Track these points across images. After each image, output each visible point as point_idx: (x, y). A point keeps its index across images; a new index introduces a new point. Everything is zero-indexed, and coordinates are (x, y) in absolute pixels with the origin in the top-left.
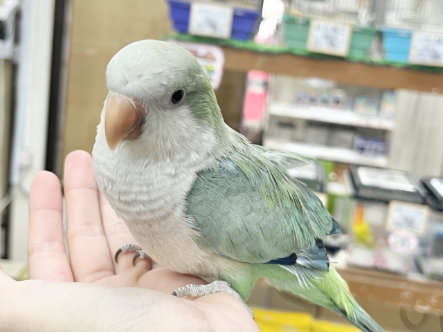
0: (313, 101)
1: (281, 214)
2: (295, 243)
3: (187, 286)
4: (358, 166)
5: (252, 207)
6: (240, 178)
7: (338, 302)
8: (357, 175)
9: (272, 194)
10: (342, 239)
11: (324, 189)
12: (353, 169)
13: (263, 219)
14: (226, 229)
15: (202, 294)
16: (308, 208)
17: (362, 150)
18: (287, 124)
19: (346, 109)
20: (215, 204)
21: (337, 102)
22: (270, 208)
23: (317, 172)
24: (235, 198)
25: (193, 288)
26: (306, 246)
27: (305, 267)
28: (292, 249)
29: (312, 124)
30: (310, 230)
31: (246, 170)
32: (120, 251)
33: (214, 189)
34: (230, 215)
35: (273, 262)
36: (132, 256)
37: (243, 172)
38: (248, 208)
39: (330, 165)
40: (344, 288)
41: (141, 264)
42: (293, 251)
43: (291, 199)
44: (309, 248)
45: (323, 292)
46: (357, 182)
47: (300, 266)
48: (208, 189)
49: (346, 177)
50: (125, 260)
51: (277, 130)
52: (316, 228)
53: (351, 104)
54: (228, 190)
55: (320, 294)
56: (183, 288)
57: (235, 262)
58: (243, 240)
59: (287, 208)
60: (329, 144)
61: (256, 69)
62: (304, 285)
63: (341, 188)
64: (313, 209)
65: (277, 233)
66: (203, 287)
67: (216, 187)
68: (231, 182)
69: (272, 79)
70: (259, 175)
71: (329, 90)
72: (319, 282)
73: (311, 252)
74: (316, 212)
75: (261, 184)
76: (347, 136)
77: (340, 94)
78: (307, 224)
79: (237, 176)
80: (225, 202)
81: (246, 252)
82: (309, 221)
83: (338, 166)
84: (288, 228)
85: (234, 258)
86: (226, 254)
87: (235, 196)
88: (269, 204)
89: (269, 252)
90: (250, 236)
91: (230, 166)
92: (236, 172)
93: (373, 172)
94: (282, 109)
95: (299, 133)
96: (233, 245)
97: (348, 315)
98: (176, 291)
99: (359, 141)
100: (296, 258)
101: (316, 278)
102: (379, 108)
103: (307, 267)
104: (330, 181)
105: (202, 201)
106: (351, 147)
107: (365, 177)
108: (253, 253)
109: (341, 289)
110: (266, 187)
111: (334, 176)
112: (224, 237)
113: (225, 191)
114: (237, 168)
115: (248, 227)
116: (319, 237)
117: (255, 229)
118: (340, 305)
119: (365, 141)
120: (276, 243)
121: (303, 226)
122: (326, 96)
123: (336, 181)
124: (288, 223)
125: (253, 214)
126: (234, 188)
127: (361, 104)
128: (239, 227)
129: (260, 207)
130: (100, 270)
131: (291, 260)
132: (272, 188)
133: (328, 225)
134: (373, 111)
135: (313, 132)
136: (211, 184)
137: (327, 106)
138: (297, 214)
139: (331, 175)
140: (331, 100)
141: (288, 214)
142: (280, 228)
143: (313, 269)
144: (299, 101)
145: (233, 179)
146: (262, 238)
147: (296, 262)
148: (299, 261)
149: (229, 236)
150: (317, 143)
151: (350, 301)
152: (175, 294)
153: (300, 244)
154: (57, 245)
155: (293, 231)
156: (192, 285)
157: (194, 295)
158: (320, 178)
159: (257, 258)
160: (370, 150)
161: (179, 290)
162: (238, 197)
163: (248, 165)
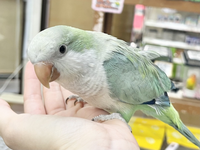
0: (166, 19)
1: (149, 81)
2: (155, 94)
3: (100, 116)
4: (187, 50)
5: (135, 78)
6: (129, 64)
7: (174, 122)
8: (187, 54)
9: (144, 71)
10: (180, 85)
11: (171, 61)
12: (185, 52)
13: (140, 83)
14: (123, 88)
15: (107, 119)
16: (160, 77)
17: (189, 42)
18: (154, 30)
19: (182, 23)
20: (118, 77)
21: (177, 20)
22: (144, 78)
23: (168, 53)
24: (127, 73)
25: (103, 117)
26: (160, 95)
27: (159, 105)
28: (153, 97)
29: (166, 30)
30: (162, 88)
31: (132, 59)
32: (68, 99)
33: (117, 70)
34: (125, 82)
35: (144, 103)
36: (74, 101)
37: (130, 61)
38: (133, 78)
39: (174, 50)
40: (177, 115)
41: (78, 105)
42: (154, 98)
43: (153, 73)
44: (161, 96)
45: (168, 117)
46: (187, 58)
47: (157, 105)
48: (114, 69)
49: (182, 55)
50: (70, 103)
51: (149, 33)
52: (164, 87)
53: (184, 21)
54: (124, 70)
55: (166, 118)
56: (97, 117)
57: (127, 104)
58: (131, 94)
59: (151, 78)
60: (174, 39)
61: (139, 4)
62: (159, 113)
63: (179, 60)
64: (163, 78)
65: (147, 90)
66: (107, 116)
67: (118, 69)
68: (125, 66)
69: (147, 9)
70: (138, 62)
71: (174, 14)
72: (166, 112)
73: (162, 98)
74: (164, 79)
75: (139, 66)
76: (182, 36)
77: (179, 16)
78: (160, 85)
79: (128, 63)
80: (123, 75)
81: (132, 99)
82: (161, 84)
83: (178, 50)
84: (152, 87)
85: (127, 102)
86: (123, 100)
87: (127, 72)
88: (142, 76)
89: (143, 99)
90: (134, 92)
91: (124, 58)
92: (127, 61)
93: (194, 53)
94: (151, 23)
95: (159, 34)
96: (126, 96)
97: (179, 128)
98: (94, 118)
99: (188, 38)
100: (155, 101)
101: (164, 110)
102: (197, 23)
103: (160, 105)
104: (174, 57)
105: (112, 75)
106: (184, 41)
107: (191, 55)
108: (136, 100)
109: (176, 115)
110: (141, 68)
111: (176, 55)
112: (122, 92)
113: (122, 70)
114: (128, 59)
115: (133, 87)
116: (166, 91)
117: (136, 88)
118: (175, 124)
119: (190, 38)
120: (146, 95)
121: (159, 86)
122: (172, 17)
123: (177, 57)
124: (152, 85)
125: (136, 81)
126: (126, 69)
127: (189, 21)
128: (129, 87)
129: (138, 77)
130: (58, 108)
131: (153, 102)
132: (144, 68)
133: (170, 85)
134: (194, 24)
135: (166, 34)
136: (116, 67)
137: (173, 22)
138: (156, 80)
139: (175, 54)
140: (174, 19)
141: (152, 81)
142: (148, 87)
143: (163, 106)
144: (159, 19)
145: (126, 64)
146: (140, 92)
147: (155, 103)
148: (157, 103)
149: (125, 92)
150: (168, 39)
151: (180, 122)
152: (93, 120)
153: (157, 95)
154: (38, 96)
155: (154, 89)
156: (102, 115)
157: (103, 120)
158: (170, 56)
159: (137, 102)
160: (193, 42)
161: (95, 118)
162: (129, 73)
163: (132, 57)
